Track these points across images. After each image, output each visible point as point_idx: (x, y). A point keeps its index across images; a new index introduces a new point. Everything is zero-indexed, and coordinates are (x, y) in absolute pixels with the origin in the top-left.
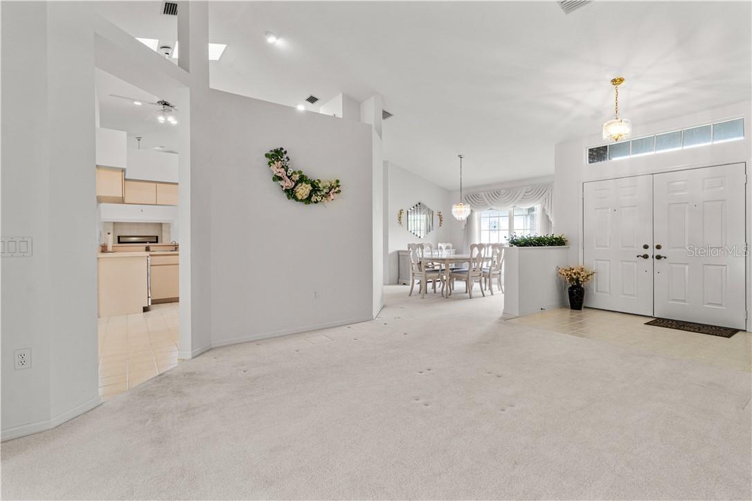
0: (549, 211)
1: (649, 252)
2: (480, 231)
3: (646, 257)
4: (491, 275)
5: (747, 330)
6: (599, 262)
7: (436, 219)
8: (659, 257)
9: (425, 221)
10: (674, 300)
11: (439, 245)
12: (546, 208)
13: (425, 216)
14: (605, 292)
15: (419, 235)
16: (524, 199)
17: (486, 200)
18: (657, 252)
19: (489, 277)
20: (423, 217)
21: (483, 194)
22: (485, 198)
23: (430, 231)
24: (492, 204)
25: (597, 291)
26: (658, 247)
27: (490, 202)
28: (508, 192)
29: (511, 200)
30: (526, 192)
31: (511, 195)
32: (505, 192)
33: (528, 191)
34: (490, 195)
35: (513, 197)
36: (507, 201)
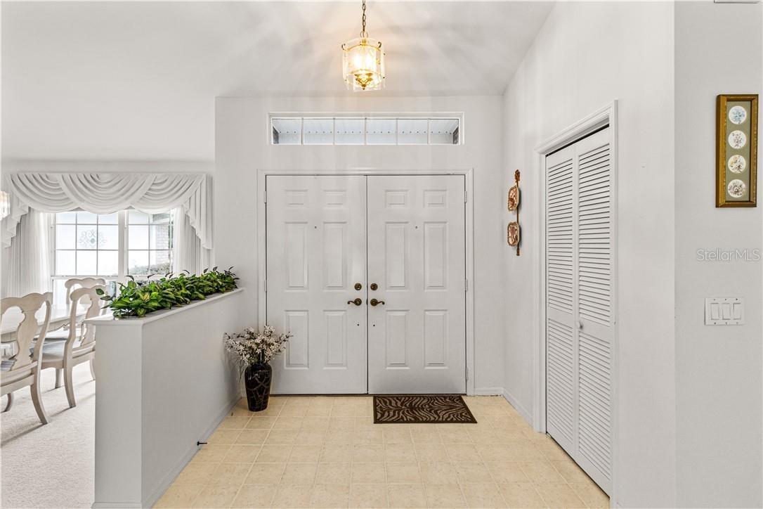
0: (197, 221)
1: (361, 295)
2: (53, 252)
3: (358, 302)
4: (69, 359)
5: (468, 394)
6: (291, 314)
8: (374, 303)
10: (392, 365)
12: (191, 215)
14: (302, 365)
16: (150, 196)
17: (65, 189)
18: (373, 295)
19: (64, 365)
21: (58, 177)
22: (63, 185)
24: (81, 200)
25: (288, 364)
26: (374, 287)
27: (76, 195)
28: (116, 181)
29: (123, 195)
30: (153, 184)
31: (121, 187)
32: (109, 180)
33: (156, 182)
34: (75, 181)
35: (127, 191)
36: (115, 196)
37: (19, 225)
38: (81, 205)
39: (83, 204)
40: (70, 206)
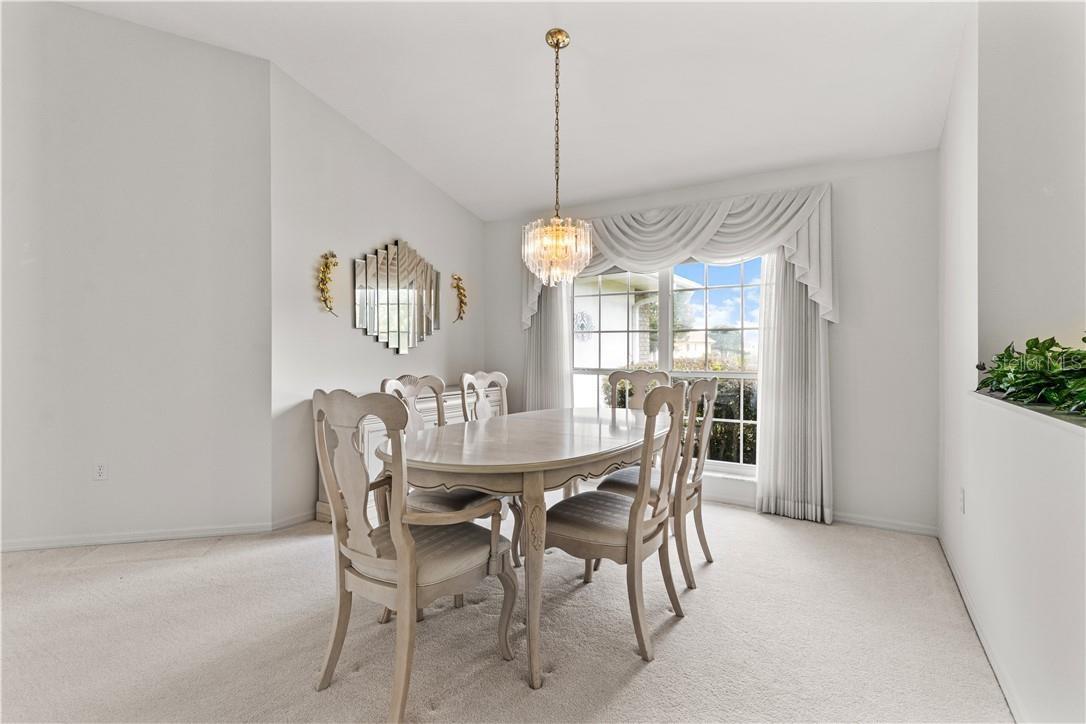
0: (812, 272)
7: (448, 297)
9: (414, 309)
11: (468, 378)
12: (800, 263)
13: (413, 293)
15: (393, 345)
16: (724, 237)
17: (597, 241)
20: (409, 295)
23: (429, 333)
24: (619, 254)
27: (612, 248)
28: (669, 218)
29: (679, 240)
30: (729, 215)
31: (679, 226)
32: (659, 218)
33: (733, 212)
34: (610, 227)
35: (687, 232)
36: (668, 243)
37: (540, 297)
38: (620, 262)
39: (621, 259)
40: (605, 264)
